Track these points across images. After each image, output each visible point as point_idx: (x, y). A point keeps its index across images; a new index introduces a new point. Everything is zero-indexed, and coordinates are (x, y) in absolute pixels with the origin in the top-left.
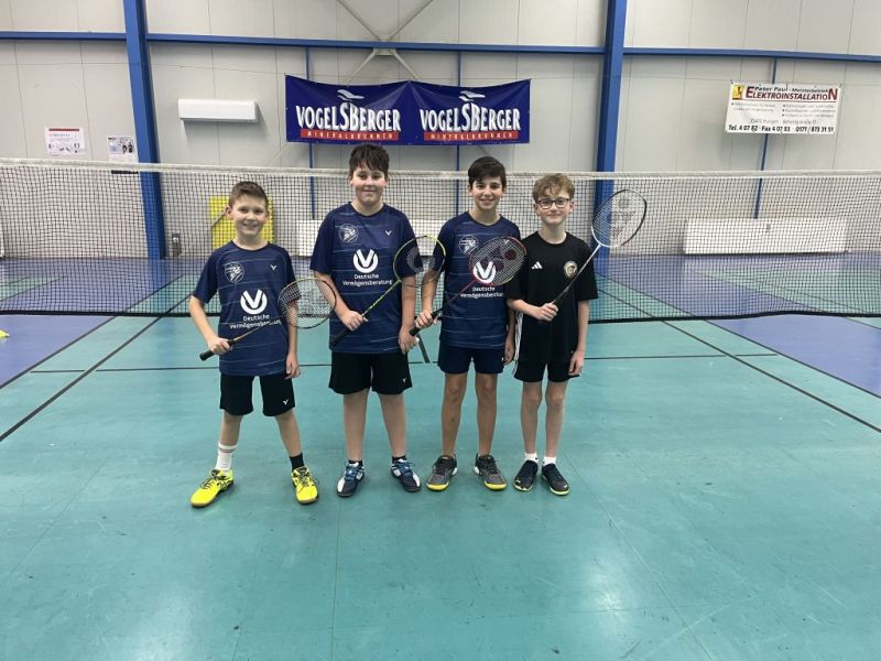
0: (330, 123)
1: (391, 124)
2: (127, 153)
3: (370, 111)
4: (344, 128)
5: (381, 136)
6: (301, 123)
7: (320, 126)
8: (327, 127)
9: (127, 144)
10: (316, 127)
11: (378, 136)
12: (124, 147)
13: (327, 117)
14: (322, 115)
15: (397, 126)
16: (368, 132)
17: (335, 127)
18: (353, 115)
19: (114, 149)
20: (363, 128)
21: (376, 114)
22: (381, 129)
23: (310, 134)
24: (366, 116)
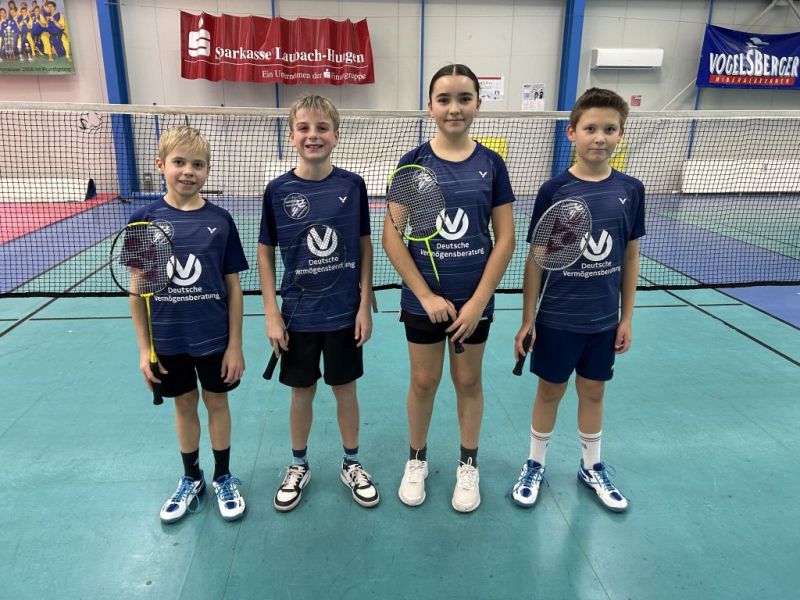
0: (738, 69)
1: (790, 70)
2: (538, 99)
3: (774, 58)
4: (750, 73)
5: (779, 81)
6: (712, 70)
7: (728, 72)
8: (735, 73)
9: (539, 91)
10: (724, 73)
11: (777, 81)
12: (536, 93)
13: (736, 64)
14: (732, 62)
15: (795, 73)
16: (770, 77)
17: (742, 73)
18: (758, 61)
19: (527, 96)
20: (766, 73)
21: (779, 59)
22: (781, 74)
23: (718, 80)
24: (770, 62)
